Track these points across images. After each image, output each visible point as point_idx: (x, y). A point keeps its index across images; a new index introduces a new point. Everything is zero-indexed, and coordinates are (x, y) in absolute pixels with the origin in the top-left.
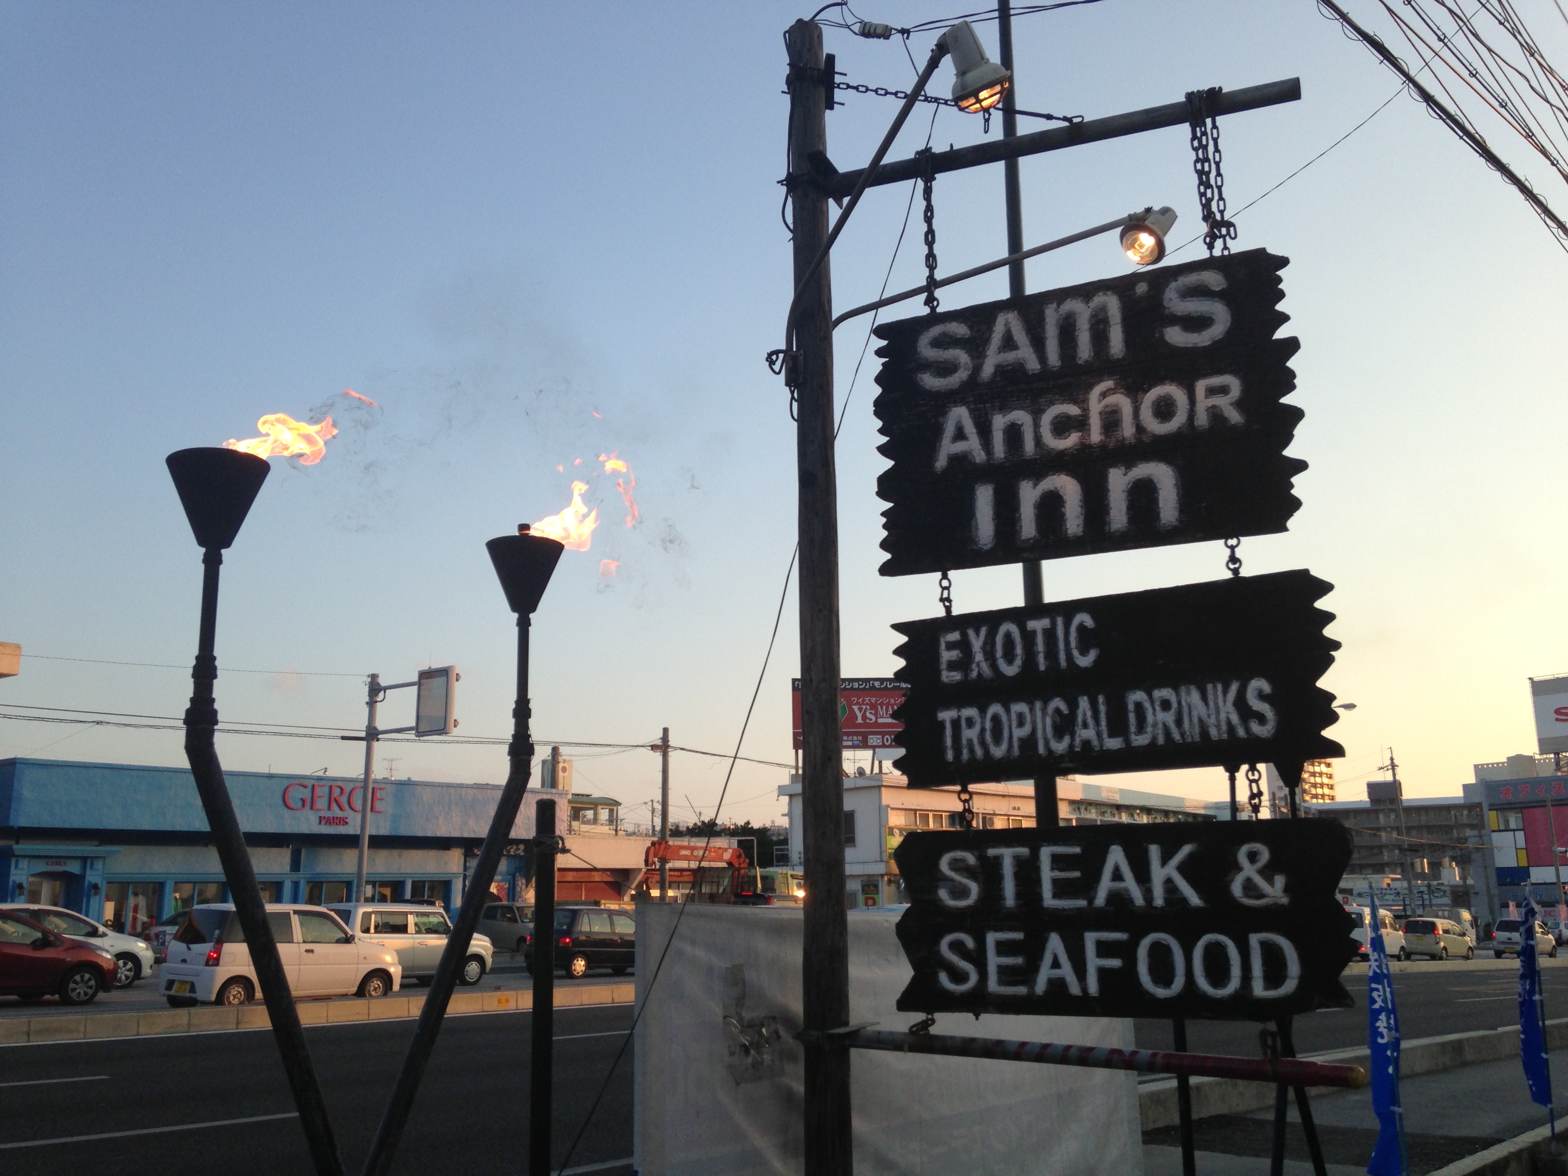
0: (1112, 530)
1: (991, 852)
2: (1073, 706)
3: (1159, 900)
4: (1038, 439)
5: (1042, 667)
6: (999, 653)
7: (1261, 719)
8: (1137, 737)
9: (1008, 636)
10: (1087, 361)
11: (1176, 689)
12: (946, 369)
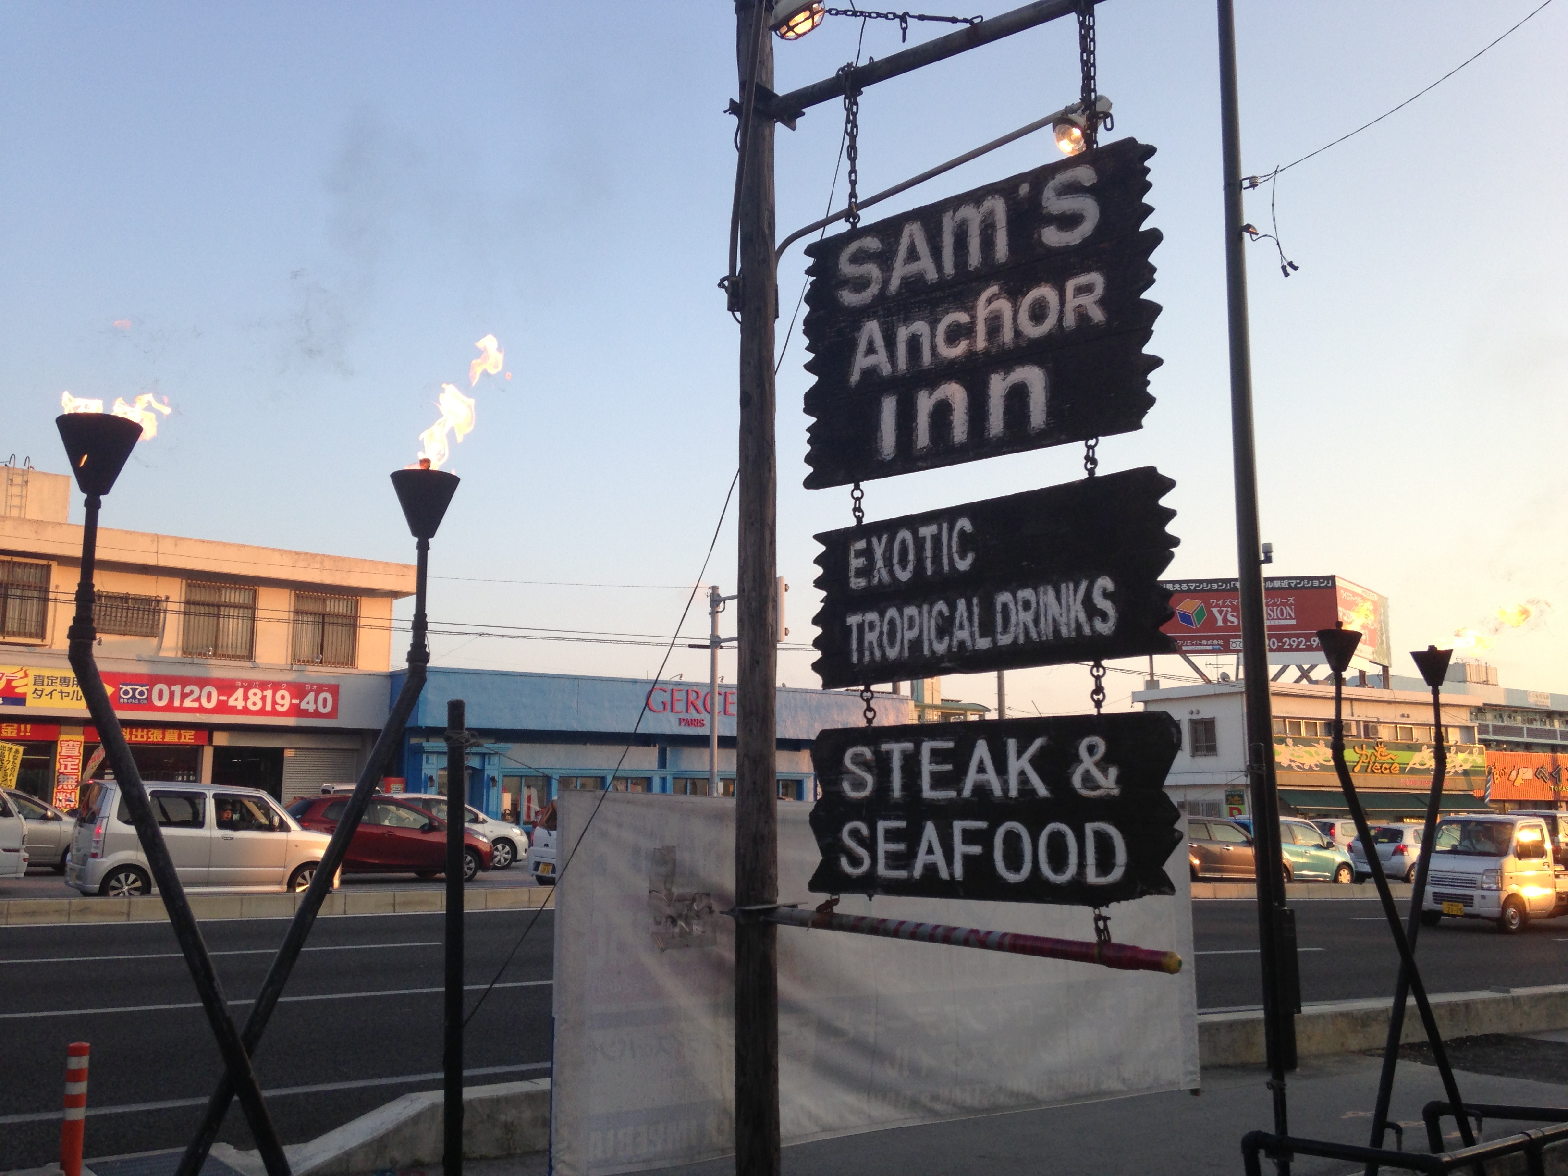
0: (991, 436)
1: (885, 747)
2: (953, 608)
3: (1013, 793)
4: (934, 348)
5: (929, 572)
6: (896, 560)
7: (1104, 616)
8: (1002, 637)
9: (903, 542)
10: (976, 268)
11: (1035, 589)
12: (860, 284)
